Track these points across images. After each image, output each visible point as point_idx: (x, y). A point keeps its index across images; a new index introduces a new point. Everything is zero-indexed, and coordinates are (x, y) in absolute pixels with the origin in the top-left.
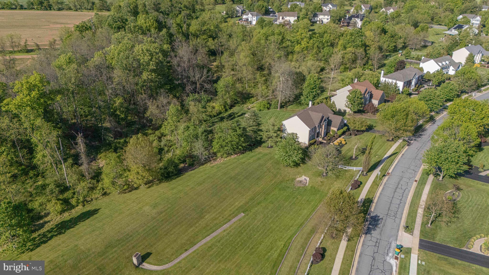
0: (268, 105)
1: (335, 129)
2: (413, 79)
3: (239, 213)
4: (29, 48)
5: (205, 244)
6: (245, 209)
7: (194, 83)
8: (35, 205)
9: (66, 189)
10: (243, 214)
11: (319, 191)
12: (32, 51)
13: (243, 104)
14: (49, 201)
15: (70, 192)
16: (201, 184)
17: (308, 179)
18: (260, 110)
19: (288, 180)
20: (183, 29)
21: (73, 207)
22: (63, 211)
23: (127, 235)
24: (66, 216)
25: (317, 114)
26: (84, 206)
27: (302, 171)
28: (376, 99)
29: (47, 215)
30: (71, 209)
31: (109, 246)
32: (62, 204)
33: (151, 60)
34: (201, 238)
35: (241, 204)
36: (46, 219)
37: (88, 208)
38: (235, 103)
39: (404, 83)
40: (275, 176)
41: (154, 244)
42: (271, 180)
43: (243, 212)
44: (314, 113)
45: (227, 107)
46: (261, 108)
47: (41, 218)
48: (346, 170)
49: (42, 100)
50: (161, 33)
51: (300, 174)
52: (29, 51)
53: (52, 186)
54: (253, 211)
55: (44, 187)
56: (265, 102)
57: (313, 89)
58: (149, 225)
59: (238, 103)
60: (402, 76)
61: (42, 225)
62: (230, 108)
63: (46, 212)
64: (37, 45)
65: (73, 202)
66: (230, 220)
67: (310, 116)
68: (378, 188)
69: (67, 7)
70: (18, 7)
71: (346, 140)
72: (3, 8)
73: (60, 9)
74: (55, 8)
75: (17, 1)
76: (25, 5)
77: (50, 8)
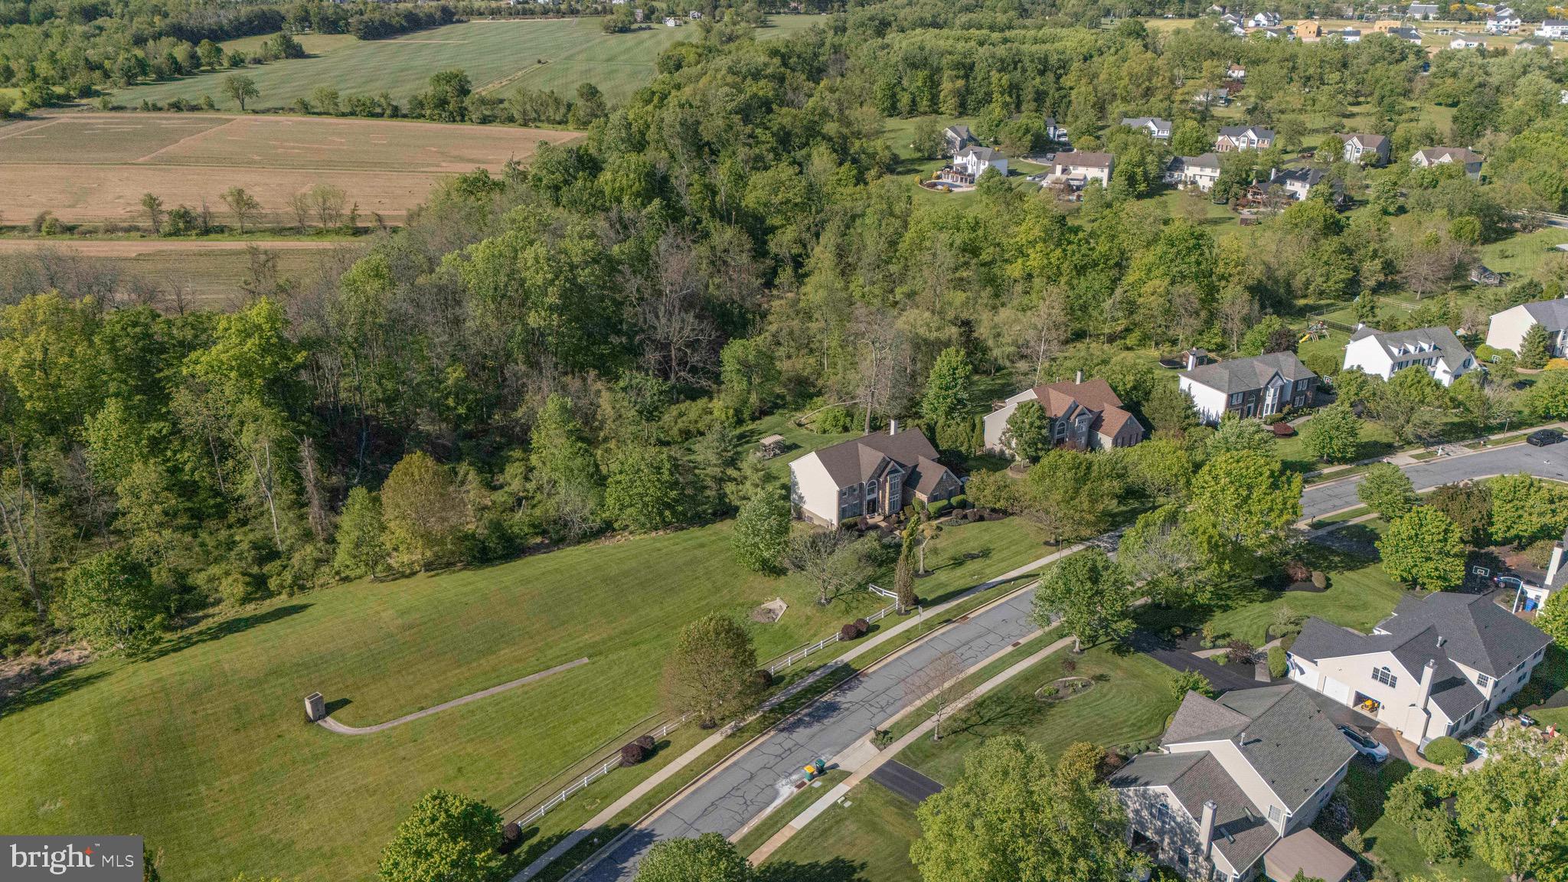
0: (848, 419)
1: (924, 498)
2: (1266, 388)
3: (579, 656)
4: (359, 225)
5: (467, 704)
6: (594, 651)
7: (664, 346)
8: (200, 579)
9: (273, 555)
10: (586, 660)
11: (791, 637)
12: (366, 231)
13: (795, 410)
14: (227, 574)
15: (279, 562)
16: (529, 582)
17: (785, 607)
18: (824, 432)
19: (742, 605)
20: (717, 199)
21: (271, 595)
22: (245, 600)
23: (321, 658)
24: (250, 609)
25: (874, 452)
26: (291, 595)
27: (783, 586)
28: (1107, 434)
29: (218, 602)
30: (263, 598)
31: (276, 672)
32: (247, 584)
33: (552, 282)
34: (464, 691)
35: (597, 638)
36: (211, 611)
37: (298, 600)
38: (776, 406)
39: (1230, 396)
40: (718, 590)
41: (366, 685)
42: (700, 599)
43: (589, 657)
44: (868, 449)
45: (746, 415)
46: (827, 426)
47: (202, 605)
48: (880, 598)
49: (269, 360)
50: (649, 209)
51: (774, 593)
52: (358, 232)
53: (245, 546)
54: (613, 657)
55: (231, 544)
56: (840, 412)
57: (947, 388)
58: (373, 647)
59: (783, 406)
60: (1226, 377)
61: (197, 621)
62: (753, 419)
63: (217, 596)
64: (380, 219)
65: (273, 584)
66: (548, 668)
67: (856, 456)
68: (903, 645)
69: (505, 115)
70: (388, 112)
71: (946, 528)
72: (353, 114)
73: (485, 120)
74: (474, 117)
75: (386, 97)
76: (405, 106)
77: (463, 116)
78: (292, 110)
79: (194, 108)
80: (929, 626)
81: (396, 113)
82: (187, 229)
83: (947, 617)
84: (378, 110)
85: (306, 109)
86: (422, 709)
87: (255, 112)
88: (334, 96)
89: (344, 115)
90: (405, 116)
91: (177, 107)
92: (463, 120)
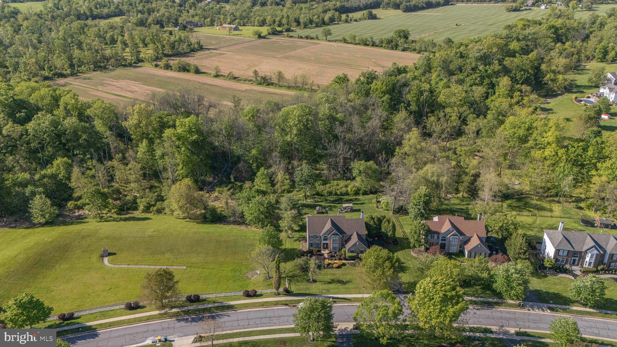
1: (346, 250)
2: (586, 252)
3: (184, 265)
6: (190, 265)
10: (185, 267)
22: (143, 212)
25: (330, 224)
28: (466, 248)
39: (558, 250)
43: (187, 267)
44: (330, 222)
60: (560, 239)
64: (319, 87)
67: (325, 223)
68: (258, 307)
69: (413, 48)
70: (371, 44)
71: (347, 266)
72: (359, 44)
73: (404, 50)
74: (400, 48)
75: (372, 38)
76: (377, 42)
77: (397, 47)
78: (341, 41)
79: (312, 38)
80: (276, 304)
81: (374, 45)
82: (264, 83)
83: (287, 303)
84: (368, 43)
85: (345, 41)
86: (129, 264)
87: (329, 41)
88: (355, 37)
89: (356, 44)
90: (377, 46)
91: (307, 38)
92: (396, 49)
